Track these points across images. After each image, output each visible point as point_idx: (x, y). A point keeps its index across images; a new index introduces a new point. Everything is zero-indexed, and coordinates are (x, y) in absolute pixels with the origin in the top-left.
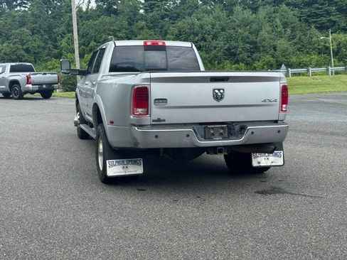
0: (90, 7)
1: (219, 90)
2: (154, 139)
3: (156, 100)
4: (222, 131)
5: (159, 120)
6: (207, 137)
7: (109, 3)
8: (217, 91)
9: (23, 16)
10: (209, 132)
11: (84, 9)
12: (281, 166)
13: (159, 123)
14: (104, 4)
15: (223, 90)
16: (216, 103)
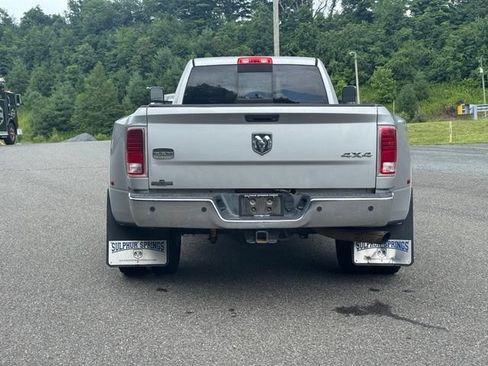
0: (334, 13)
1: (262, 136)
2: (149, 213)
3: (155, 150)
4: (270, 204)
5: (162, 182)
6: (243, 213)
7: (362, 5)
8: (258, 138)
9: (244, 29)
10: (248, 205)
11: (326, 16)
12: (406, 265)
13: (162, 188)
14: (354, 7)
15: (270, 136)
16: (257, 157)
